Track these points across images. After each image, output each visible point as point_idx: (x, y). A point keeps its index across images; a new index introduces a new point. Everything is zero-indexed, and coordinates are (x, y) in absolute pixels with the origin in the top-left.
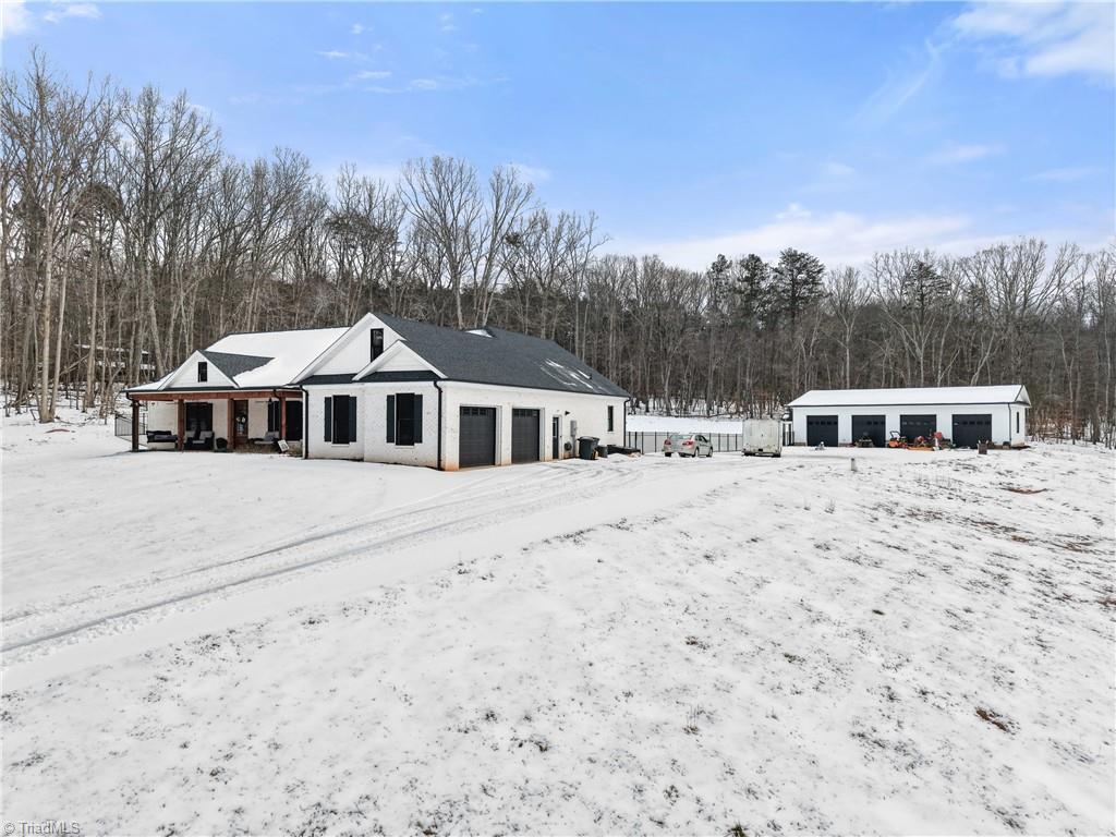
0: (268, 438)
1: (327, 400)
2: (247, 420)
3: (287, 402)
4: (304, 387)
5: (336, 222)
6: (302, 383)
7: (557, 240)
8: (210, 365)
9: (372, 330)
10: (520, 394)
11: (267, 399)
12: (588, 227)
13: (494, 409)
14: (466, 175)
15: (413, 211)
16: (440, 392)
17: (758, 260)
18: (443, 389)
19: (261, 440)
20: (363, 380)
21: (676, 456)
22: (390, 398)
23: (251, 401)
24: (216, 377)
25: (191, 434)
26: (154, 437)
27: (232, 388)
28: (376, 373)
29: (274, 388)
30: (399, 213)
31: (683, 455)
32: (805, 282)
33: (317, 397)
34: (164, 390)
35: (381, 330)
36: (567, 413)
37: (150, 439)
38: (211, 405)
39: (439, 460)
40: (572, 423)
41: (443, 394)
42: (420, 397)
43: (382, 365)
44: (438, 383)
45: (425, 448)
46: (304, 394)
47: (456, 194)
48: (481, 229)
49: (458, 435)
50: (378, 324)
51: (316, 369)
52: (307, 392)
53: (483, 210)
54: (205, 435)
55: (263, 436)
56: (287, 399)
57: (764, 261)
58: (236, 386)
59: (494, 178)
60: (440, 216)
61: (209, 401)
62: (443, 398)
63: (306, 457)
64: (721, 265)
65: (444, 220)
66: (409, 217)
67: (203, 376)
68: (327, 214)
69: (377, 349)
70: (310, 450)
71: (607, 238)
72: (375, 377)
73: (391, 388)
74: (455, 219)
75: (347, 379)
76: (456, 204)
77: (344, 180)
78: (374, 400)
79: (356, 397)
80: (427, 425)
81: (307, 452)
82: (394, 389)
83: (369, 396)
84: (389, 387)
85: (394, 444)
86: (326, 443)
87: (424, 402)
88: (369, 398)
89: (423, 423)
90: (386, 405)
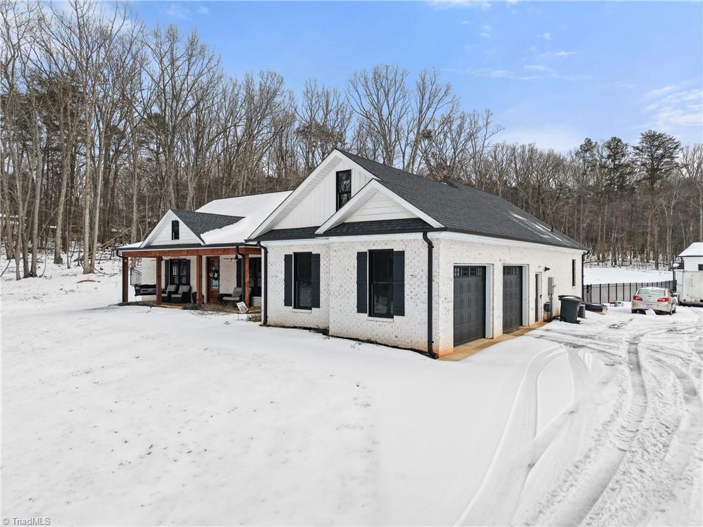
0: (236, 292)
1: (287, 258)
2: (219, 276)
3: (250, 258)
4: (263, 243)
5: (304, 130)
6: (260, 238)
7: (459, 134)
8: (181, 223)
9: (337, 173)
10: (509, 248)
11: (234, 256)
12: (485, 122)
13: (484, 268)
14: (399, 78)
15: (359, 111)
16: (431, 247)
17: (620, 141)
18: (434, 244)
19: (230, 295)
20: (329, 233)
21: (650, 314)
22: (361, 256)
23: (222, 257)
24: (187, 235)
25: (172, 288)
26: (141, 289)
27: (199, 245)
28: (344, 224)
29: (237, 245)
30: (347, 116)
31: (659, 313)
32: (663, 156)
33: (277, 254)
34: (145, 248)
35: (348, 173)
36: (546, 269)
37: (138, 293)
39: (430, 342)
40: (550, 280)
41: (434, 250)
42: (401, 254)
43: (349, 214)
44: (430, 235)
45: (410, 324)
46: (263, 250)
47: (391, 94)
48: (406, 122)
49: (451, 305)
50: (346, 164)
51: (275, 222)
52: (265, 249)
53: (410, 108)
54: (183, 289)
55: (231, 291)
56: (250, 256)
57: (624, 142)
58: (202, 244)
59: (420, 80)
60: (378, 114)
61: (188, 258)
62: (434, 255)
63: (265, 324)
64: (588, 146)
65: (380, 115)
66: (355, 117)
67: (176, 235)
68: (296, 125)
69: (343, 194)
70: (269, 313)
71: (500, 129)
72: (342, 229)
73: (362, 244)
74: (390, 114)
75: (308, 233)
76: (391, 102)
77: (308, 92)
78: (341, 259)
79: (319, 255)
80: (411, 292)
81: (266, 317)
82: (366, 244)
83: (335, 254)
84: (360, 242)
85: (367, 315)
86: (286, 307)
87: (407, 261)
88: (335, 256)
89: (405, 289)
90: (356, 265)
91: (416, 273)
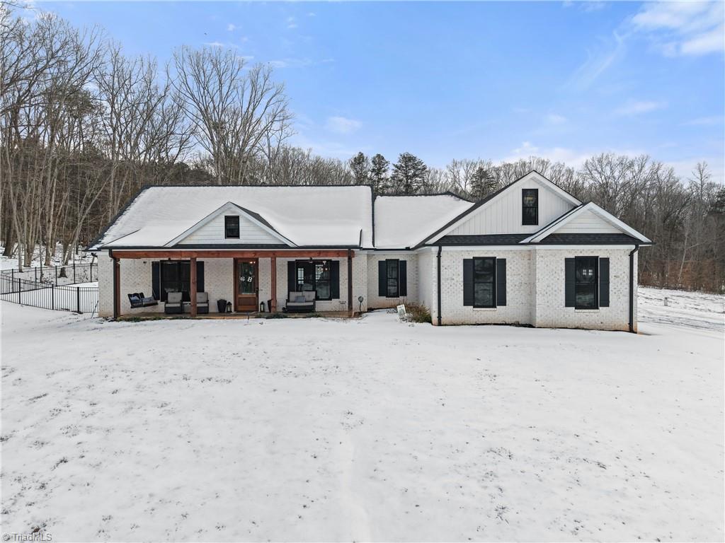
1: (467, 262)
6: (440, 243)
9: (523, 190)
16: (631, 255)
17: (383, 158)
24: (254, 234)
27: (285, 246)
28: (552, 235)
33: (453, 258)
34: (173, 247)
35: (534, 191)
38: (203, 262)
39: (631, 323)
41: (634, 258)
42: (606, 260)
43: (560, 228)
45: (614, 312)
50: (531, 184)
57: (386, 160)
58: (291, 245)
63: (440, 324)
64: (361, 160)
69: (527, 208)
70: (443, 315)
73: (569, 252)
78: (548, 264)
79: (505, 259)
80: (615, 288)
81: (439, 317)
82: (574, 252)
83: (541, 259)
84: (567, 250)
85: (574, 308)
86: (466, 307)
87: (611, 266)
88: (542, 261)
89: (610, 286)
90: (564, 268)
91: (618, 275)
